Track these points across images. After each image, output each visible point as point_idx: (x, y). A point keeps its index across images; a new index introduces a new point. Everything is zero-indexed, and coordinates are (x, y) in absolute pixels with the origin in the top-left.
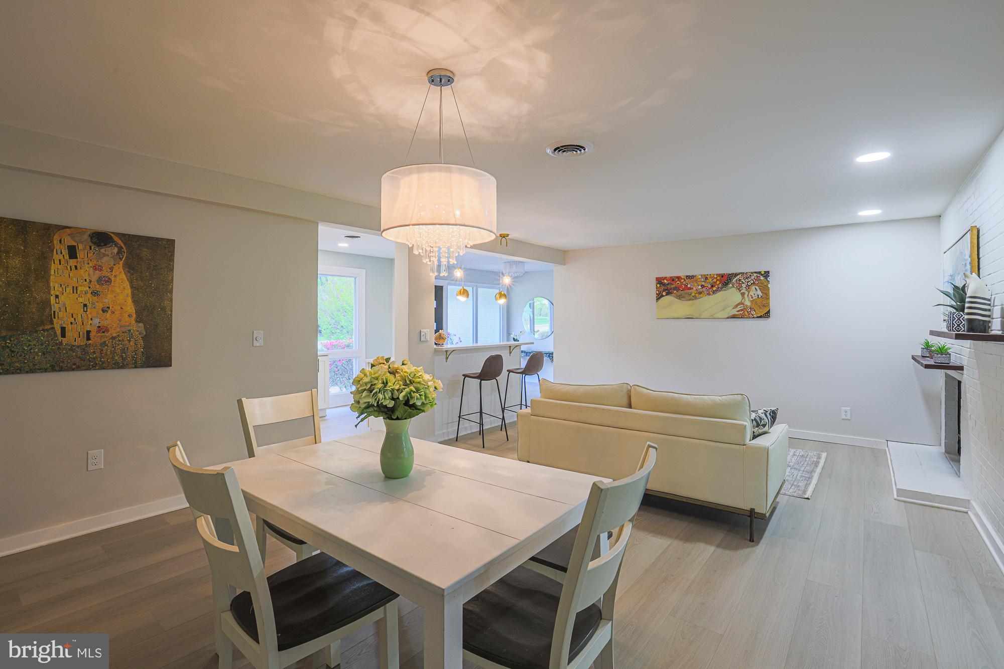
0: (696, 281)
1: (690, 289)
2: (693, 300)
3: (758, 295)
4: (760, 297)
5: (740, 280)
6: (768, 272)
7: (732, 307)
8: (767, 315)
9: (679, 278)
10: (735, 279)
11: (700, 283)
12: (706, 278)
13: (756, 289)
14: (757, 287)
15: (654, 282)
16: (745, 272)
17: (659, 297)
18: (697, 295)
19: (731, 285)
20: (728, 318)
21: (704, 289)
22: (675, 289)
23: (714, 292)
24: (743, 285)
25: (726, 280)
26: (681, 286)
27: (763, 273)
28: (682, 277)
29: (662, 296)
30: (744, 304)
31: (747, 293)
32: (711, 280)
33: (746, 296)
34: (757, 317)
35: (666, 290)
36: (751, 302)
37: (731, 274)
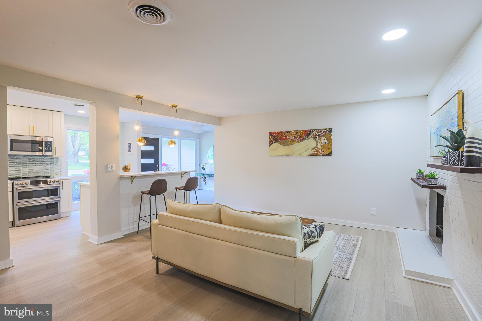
0: (291, 134)
1: (288, 139)
2: (289, 145)
3: (325, 142)
4: (326, 143)
5: (315, 134)
6: (331, 129)
7: (311, 150)
8: (330, 154)
9: (282, 132)
10: (313, 133)
11: (293, 136)
12: (297, 133)
13: (324, 139)
15: (268, 135)
16: (318, 129)
17: (271, 143)
18: (292, 142)
19: (310, 137)
20: (308, 156)
21: (296, 139)
22: (280, 139)
23: (301, 141)
24: (317, 136)
25: (307, 134)
26: (283, 137)
27: (328, 129)
28: (284, 132)
29: (273, 143)
30: (317, 148)
31: (319, 141)
32: (299, 133)
33: (319, 143)
34: (325, 155)
35: (275, 139)
36: (322, 146)
37: (310, 130)
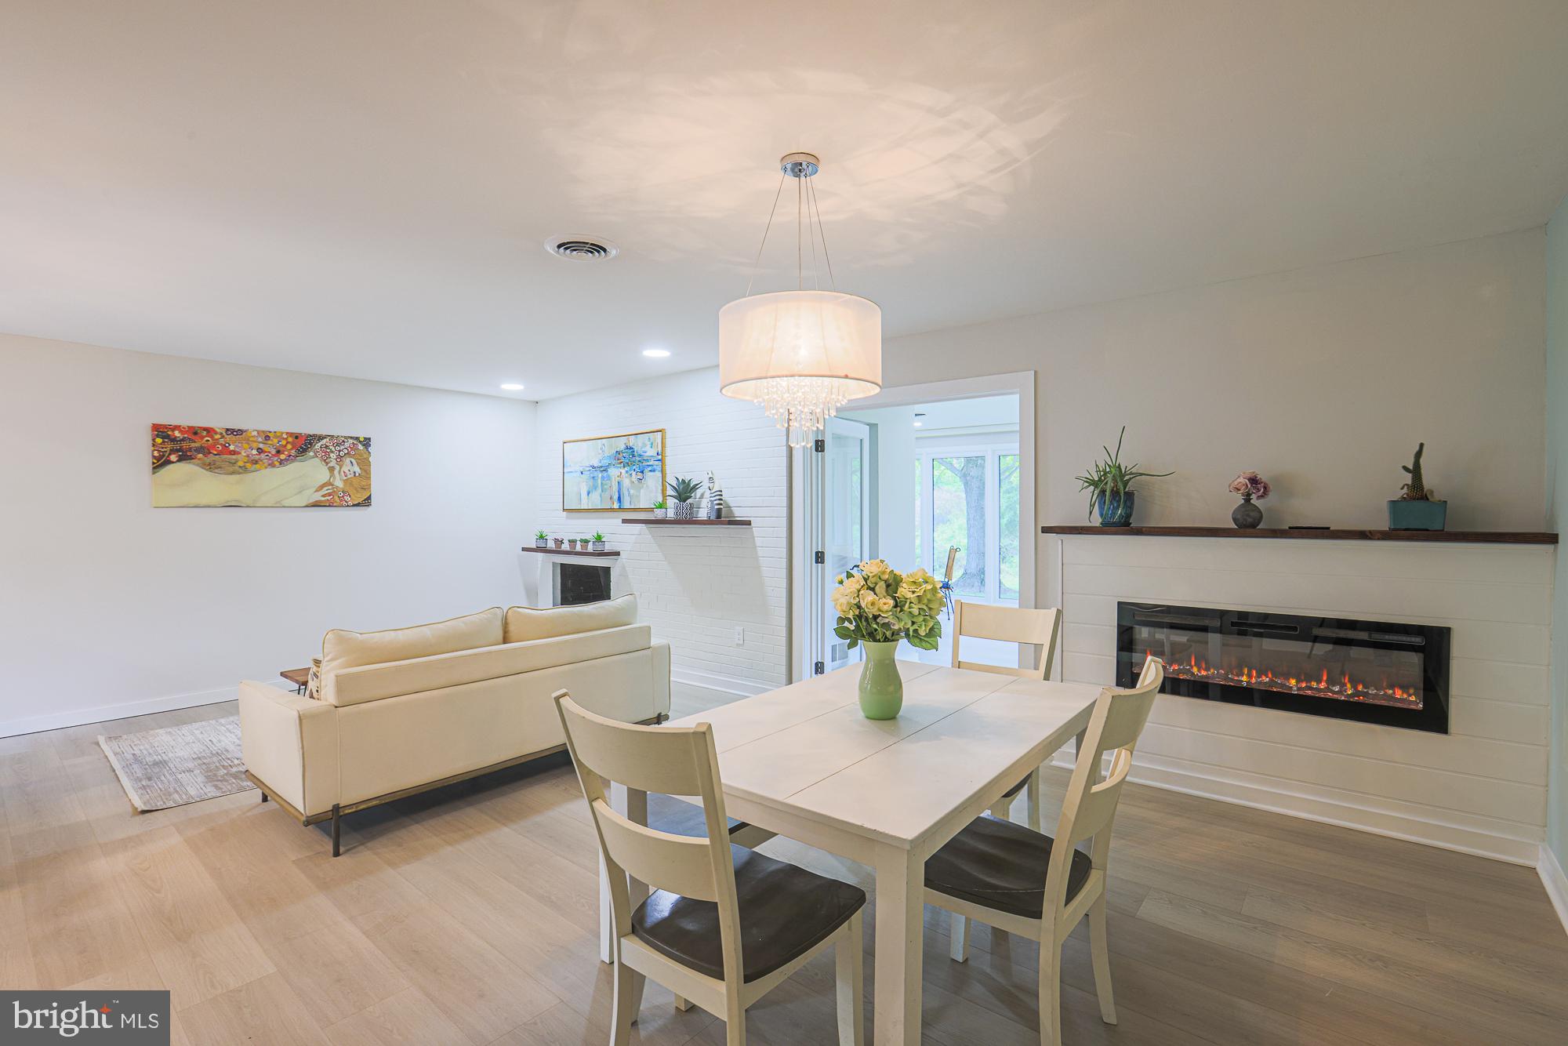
0: (247, 440)
1: (234, 453)
2: (240, 473)
3: (355, 472)
4: (357, 475)
5: (327, 447)
6: (369, 439)
7: (314, 490)
8: (367, 502)
9: (210, 431)
10: (319, 444)
11: (255, 445)
12: (267, 438)
13: (351, 462)
14: (353, 460)
15: (148, 433)
16: (336, 435)
17: (160, 463)
18: (248, 465)
19: (312, 454)
20: (307, 506)
21: (263, 456)
22: (199, 450)
23: (281, 462)
24: (332, 455)
25: (303, 444)
26: (214, 447)
27: (362, 439)
28: (218, 430)
29: (168, 462)
30: (333, 485)
31: (338, 468)
32: (276, 441)
33: (336, 472)
34: (354, 505)
35: (178, 451)
36: (345, 481)
37: (311, 436)
